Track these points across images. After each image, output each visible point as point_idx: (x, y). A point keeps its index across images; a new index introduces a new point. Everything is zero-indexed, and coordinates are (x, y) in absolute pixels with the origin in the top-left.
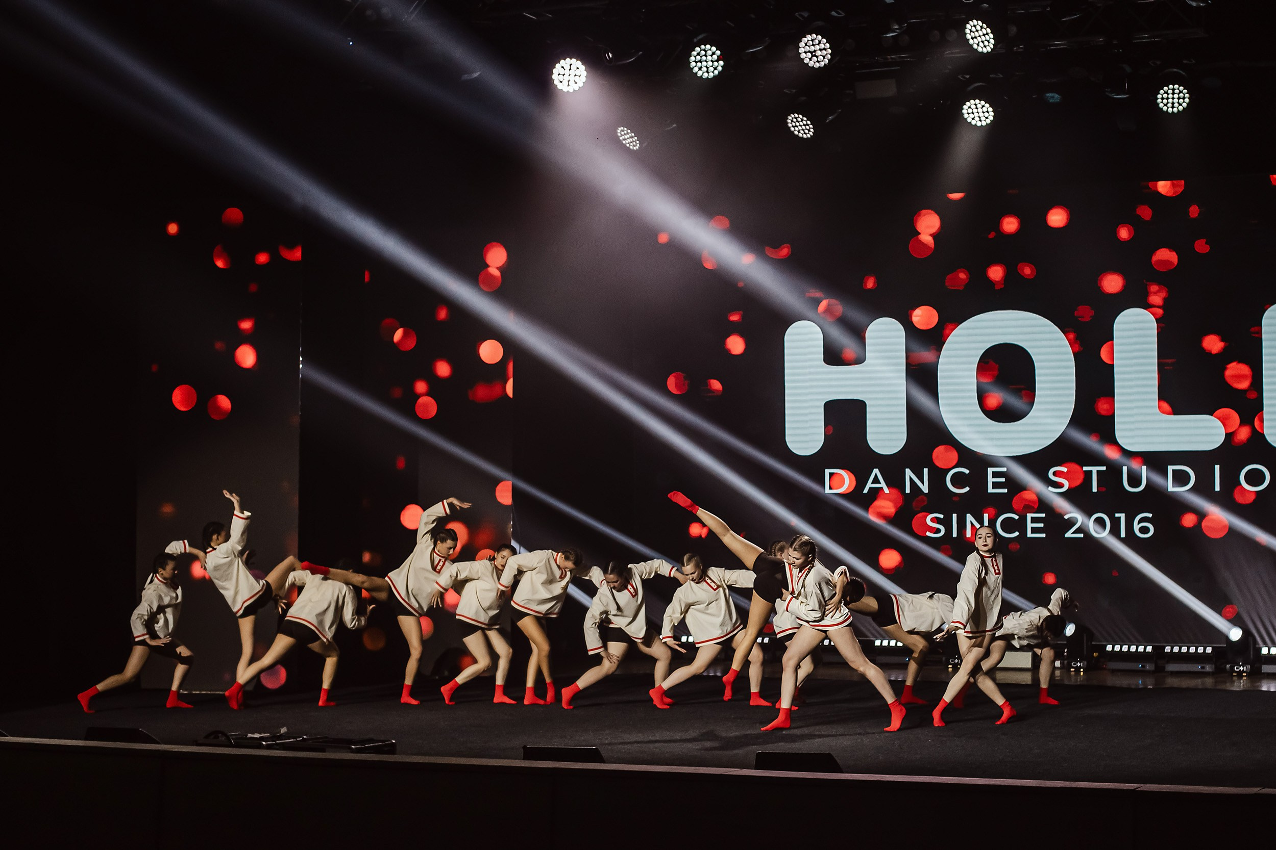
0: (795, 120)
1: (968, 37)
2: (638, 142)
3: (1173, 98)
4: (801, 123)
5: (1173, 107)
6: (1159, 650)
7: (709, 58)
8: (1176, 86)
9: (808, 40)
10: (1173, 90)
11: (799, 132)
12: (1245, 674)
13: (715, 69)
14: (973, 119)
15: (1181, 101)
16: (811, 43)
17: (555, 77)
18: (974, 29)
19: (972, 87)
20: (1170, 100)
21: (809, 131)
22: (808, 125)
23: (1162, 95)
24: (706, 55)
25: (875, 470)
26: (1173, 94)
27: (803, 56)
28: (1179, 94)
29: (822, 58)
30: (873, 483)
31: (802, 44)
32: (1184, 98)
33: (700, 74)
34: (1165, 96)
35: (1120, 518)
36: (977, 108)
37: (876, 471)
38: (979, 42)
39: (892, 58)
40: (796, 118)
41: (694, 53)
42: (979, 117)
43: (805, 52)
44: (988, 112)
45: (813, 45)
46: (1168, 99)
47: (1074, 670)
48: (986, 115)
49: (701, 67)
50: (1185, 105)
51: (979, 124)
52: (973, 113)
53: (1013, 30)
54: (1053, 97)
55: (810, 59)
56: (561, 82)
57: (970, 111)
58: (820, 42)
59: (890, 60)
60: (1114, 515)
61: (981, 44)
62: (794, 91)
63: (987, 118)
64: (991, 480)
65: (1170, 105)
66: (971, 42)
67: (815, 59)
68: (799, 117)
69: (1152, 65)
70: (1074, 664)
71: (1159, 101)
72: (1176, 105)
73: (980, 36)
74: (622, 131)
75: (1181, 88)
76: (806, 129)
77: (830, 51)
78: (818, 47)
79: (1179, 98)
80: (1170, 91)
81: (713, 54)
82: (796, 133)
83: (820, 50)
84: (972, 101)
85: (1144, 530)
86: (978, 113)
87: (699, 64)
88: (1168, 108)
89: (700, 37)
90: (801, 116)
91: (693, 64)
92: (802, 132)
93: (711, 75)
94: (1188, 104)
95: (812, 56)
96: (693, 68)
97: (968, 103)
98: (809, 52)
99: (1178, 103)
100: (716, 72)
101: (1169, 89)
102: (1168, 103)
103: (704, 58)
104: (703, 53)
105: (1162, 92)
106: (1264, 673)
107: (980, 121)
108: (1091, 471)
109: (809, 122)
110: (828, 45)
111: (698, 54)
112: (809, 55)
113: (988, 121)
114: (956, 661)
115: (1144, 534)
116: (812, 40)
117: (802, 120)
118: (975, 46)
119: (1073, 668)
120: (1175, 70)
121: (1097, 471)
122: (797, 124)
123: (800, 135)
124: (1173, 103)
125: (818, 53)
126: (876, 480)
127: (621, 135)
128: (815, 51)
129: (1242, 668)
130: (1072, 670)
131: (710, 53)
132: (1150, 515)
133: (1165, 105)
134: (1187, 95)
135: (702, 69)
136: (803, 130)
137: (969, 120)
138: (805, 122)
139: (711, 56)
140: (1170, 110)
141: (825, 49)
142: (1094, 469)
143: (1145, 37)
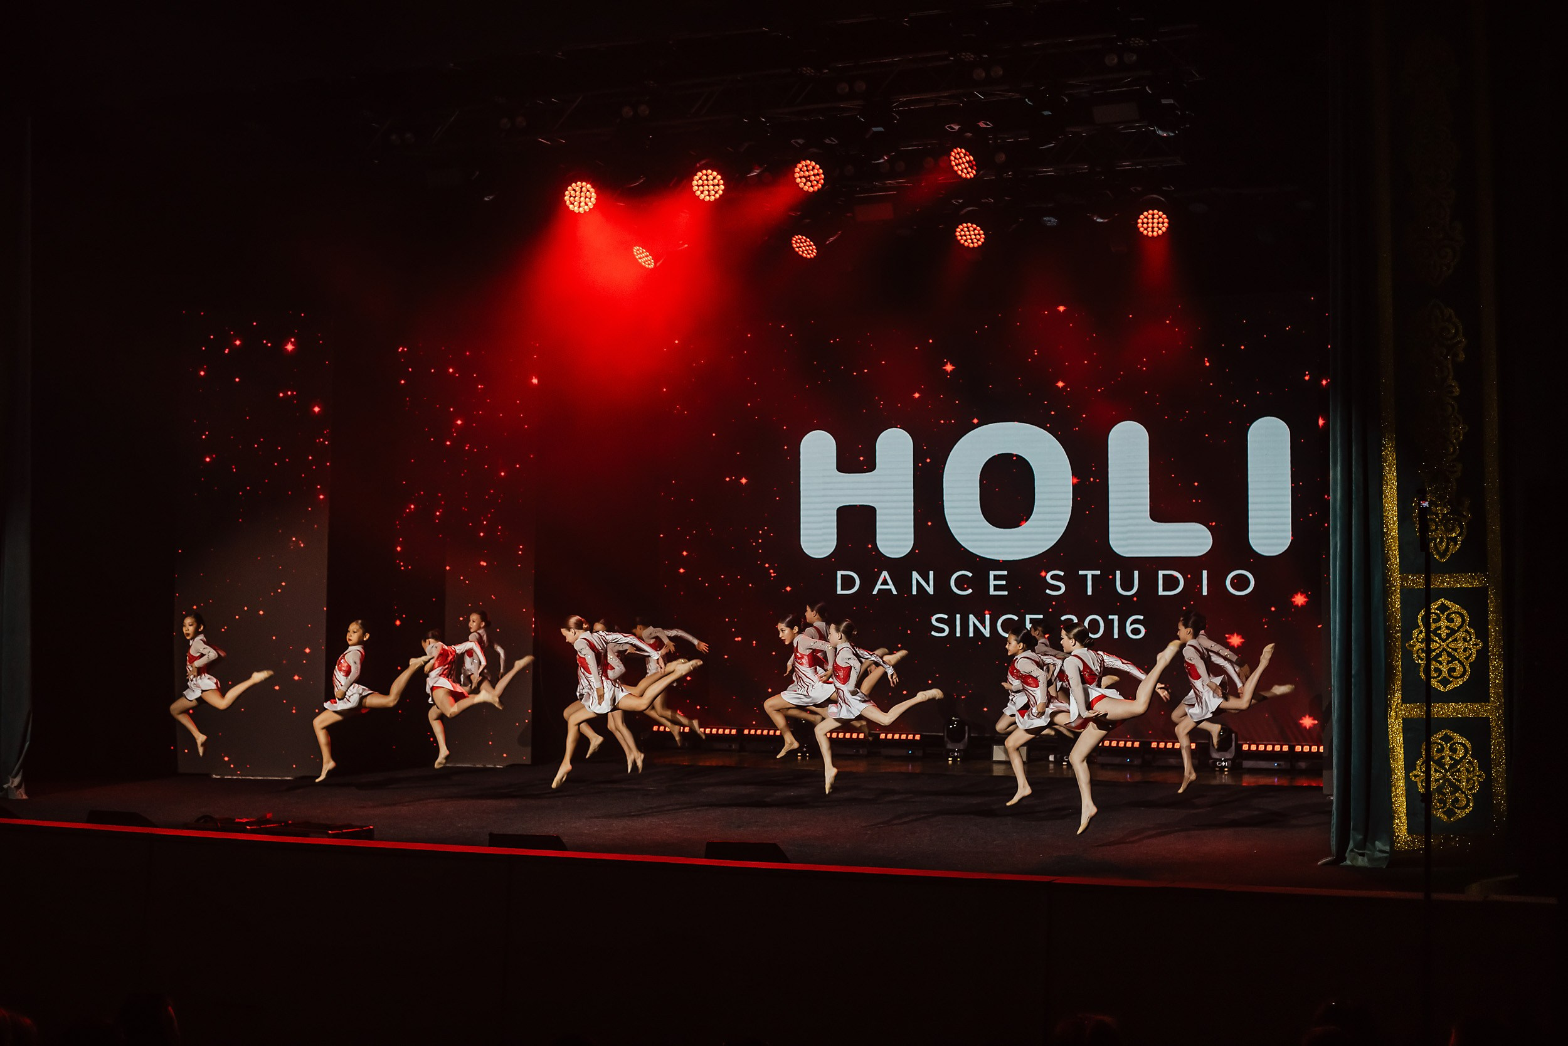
0: (799, 241)
1: (953, 163)
2: (652, 261)
3: (1153, 223)
4: (805, 244)
5: (1153, 231)
6: (1145, 745)
7: (711, 182)
8: (1156, 212)
9: (803, 166)
10: (1153, 215)
11: (803, 252)
12: (1226, 769)
13: (716, 192)
14: (966, 241)
15: (1160, 225)
16: (805, 168)
17: (566, 198)
18: (958, 156)
19: (965, 211)
20: (1150, 225)
21: (812, 251)
22: (811, 246)
23: (1143, 220)
24: (707, 180)
25: (884, 572)
26: (1153, 218)
27: (798, 180)
28: (1158, 219)
29: (815, 182)
30: (881, 585)
31: (797, 170)
32: (1163, 223)
33: (702, 196)
34: (1145, 220)
35: (1113, 620)
36: (969, 231)
37: (885, 574)
38: (962, 169)
39: (890, 183)
40: (799, 239)
41: (697, 177)
42: (971, 239)
43: (800, 177)
44: (979, 234)
45: (808, 171)
46: (1148, 223)
47: (1066, 763)
48: (978, 237)
49: (703, 191)
50: (1164, 229)
51: (971, 245)
52: (965, 235)
53: (1001, 157)
54: (1050, 221)
55: (805, 184)
56: (573, 204)
57: (963, 233)
58: (813, 168)
59: (889, 185)
60: (1108, 617)
61: (965, 171)
62: (799, 213)
63: (978, 240)
64: (992, 583)
65: (1150, 229)
66: (956, 168)
67: (809, 183)
68: (802, 238)
69: (1134, 191)
70: (1066, 758)
71: (1140, 225)
72: (1156, 229)
73: (963, 163)
74: (638, 250)
75: (1161, 213)
76: (810, 250)
77: (823, 176)
78: (812, 173)
79: (1158, 223)
80: (1150, 216)
81: (714, 178)
82: (801, 253)
83: (814, 175)
84: (965, 225)
85: (1136, 631)
86: (970, 235)
87: (701, 188)
88: (1148, 232)
89: (703, 162)
90: (804, 237)
91: (696, 188)
92: (806, 252)
93: (713, 198)
94: (1167, 228)
95: (807, 181)
96: (696, 191)
97: (961, 227)
98: (804, 177)
99: (1158, 227)
100: (717, 196)
101: (1149, 214)
102: (1148, 227)
103: (706, 182)
104: (705, 177)
105: (1142, 217)
106: (1245, 768)
107: (973, 243)
108: (1086, 575)
109: (812, 243)
110: (821, 171)
111: (700, 178)
112: (804, 180)
113: (980, 243)
114: (956, 754)
115: (1136, 635)
116: (806, 166)
117: (806, 241)
118: (960, 172)
119: (1065, 761)
120: (1155, 196)
121: (1093, 575)
122: (802, 245)
123: (804, 255)
124: (1153, 228)
125: (813, 178)
126: (885, 582)
127: (637, 254)
128: (809, 176)
129: (1223, 764)
130: (1064, 763)
131: (711, 177)
132: (1142, 617)
133: (1146, 229)
134: (1166, 220)
135: (704, 192)
136: (806, 250)
137: (962, 241)
138: (808, 243)
139: (712, 180)
140: (1150, 234)
141: (818, 174)
142: (1090, 574)
143: (1127, 165)
